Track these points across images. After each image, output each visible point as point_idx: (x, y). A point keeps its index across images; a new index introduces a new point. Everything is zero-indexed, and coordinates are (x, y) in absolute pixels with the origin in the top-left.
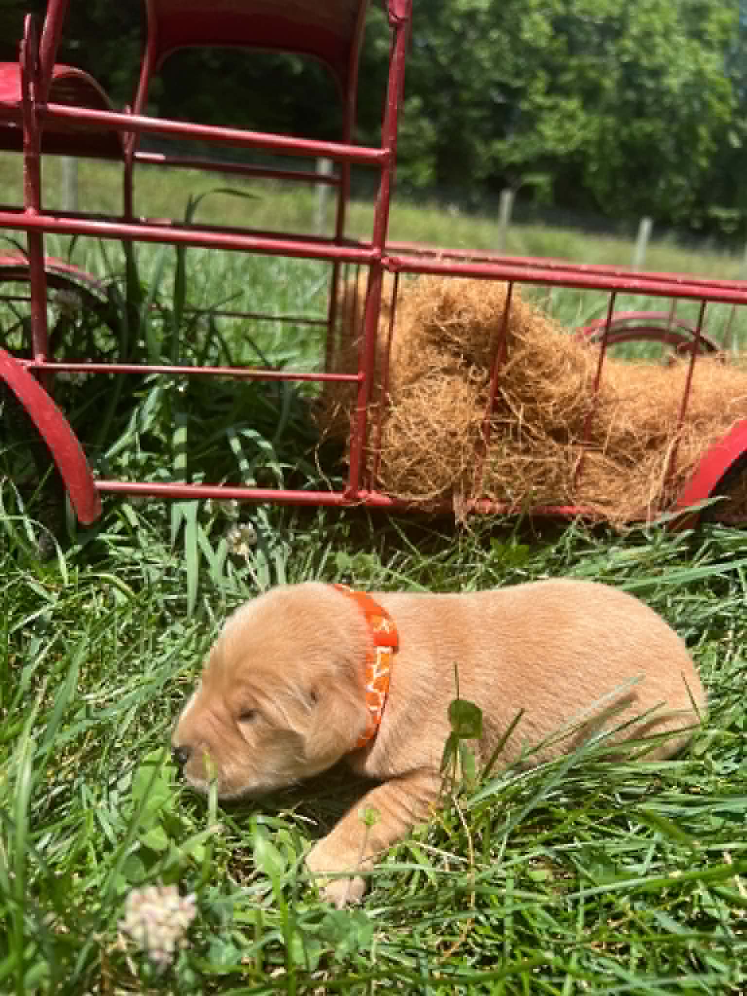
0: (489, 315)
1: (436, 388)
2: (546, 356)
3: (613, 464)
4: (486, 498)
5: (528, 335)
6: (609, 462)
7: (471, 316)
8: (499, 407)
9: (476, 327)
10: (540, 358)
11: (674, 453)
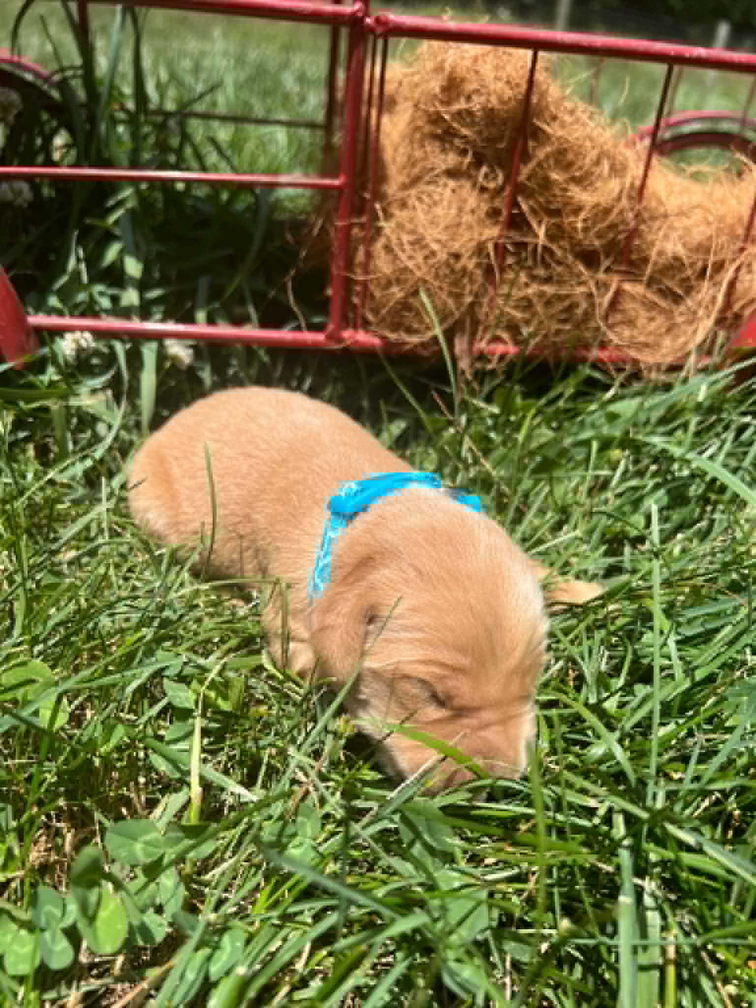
0: (506, 98)
1: (436, 197)
2: (577, 154)
3: (655, 298)
4: (497, 339)
5: (556, 125)
6: (652, 296)
7: (483, 99)
8: (517, 222)
9: (490, 113)
10: (570, 156)
11: (732, 285)
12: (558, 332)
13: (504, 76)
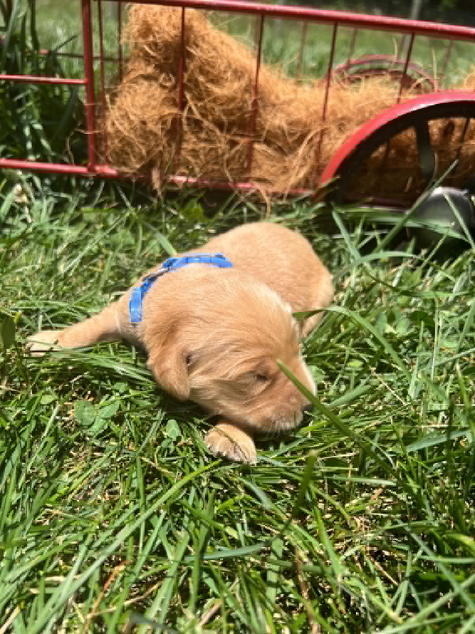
0: (173, 35)
5: (198, 49)
7: (161, 36)
10: (208, 68)
12: (213, 171)
13: (172, 23)
